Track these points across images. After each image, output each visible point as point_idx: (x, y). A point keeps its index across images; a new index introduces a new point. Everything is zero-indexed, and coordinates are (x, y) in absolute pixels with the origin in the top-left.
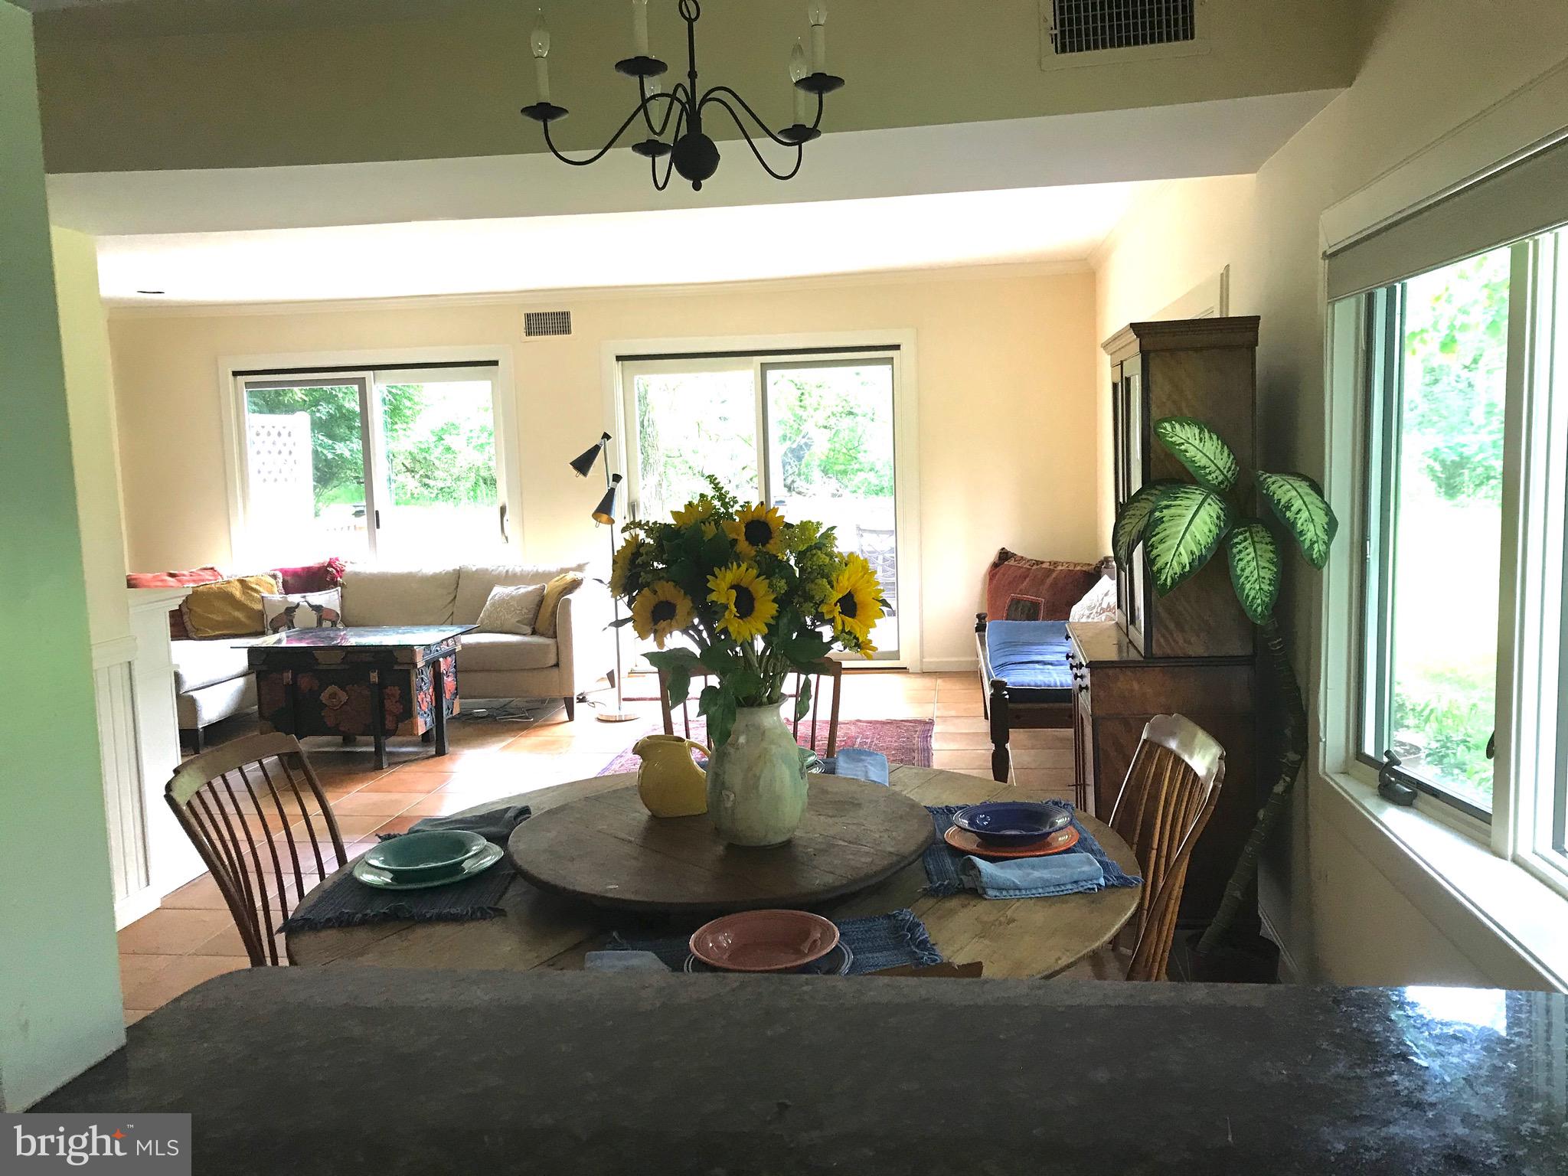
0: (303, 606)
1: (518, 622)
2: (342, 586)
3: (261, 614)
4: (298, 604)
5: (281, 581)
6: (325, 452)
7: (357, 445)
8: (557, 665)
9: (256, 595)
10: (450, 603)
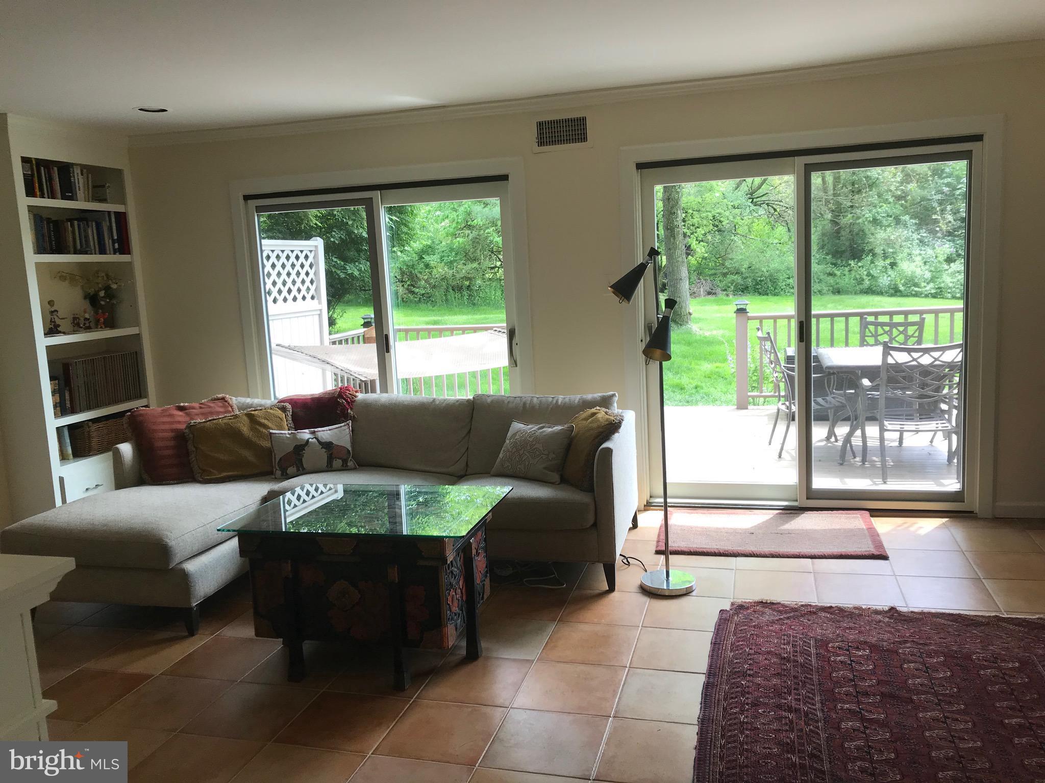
0: (311, 442)
1: (545, 468)
2: (353, 419)
3: (270, 452)
4: (308, 441)
5: (290, 414)
6: (339, 272)
7: (365, 266)
8: (595, 525)
9: (264, 430)
10: (464, 438)
